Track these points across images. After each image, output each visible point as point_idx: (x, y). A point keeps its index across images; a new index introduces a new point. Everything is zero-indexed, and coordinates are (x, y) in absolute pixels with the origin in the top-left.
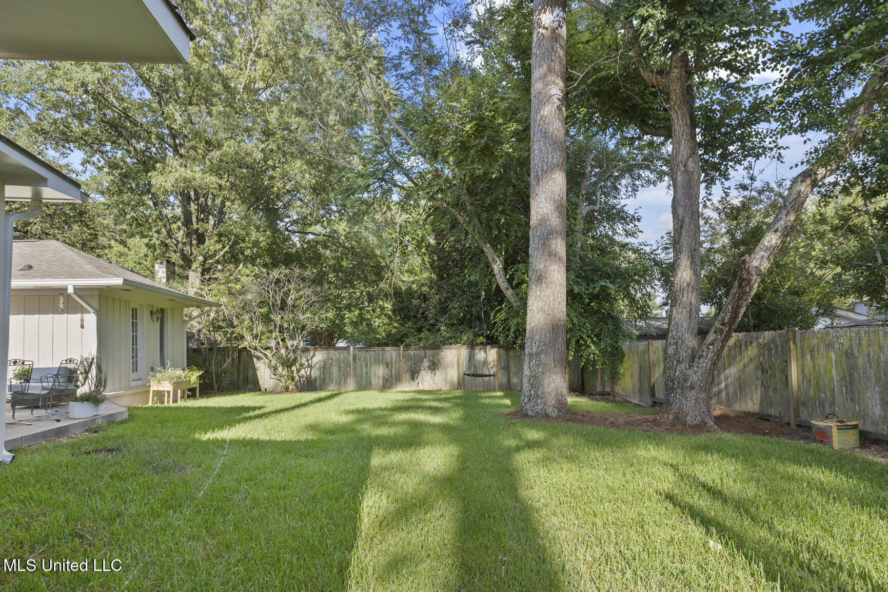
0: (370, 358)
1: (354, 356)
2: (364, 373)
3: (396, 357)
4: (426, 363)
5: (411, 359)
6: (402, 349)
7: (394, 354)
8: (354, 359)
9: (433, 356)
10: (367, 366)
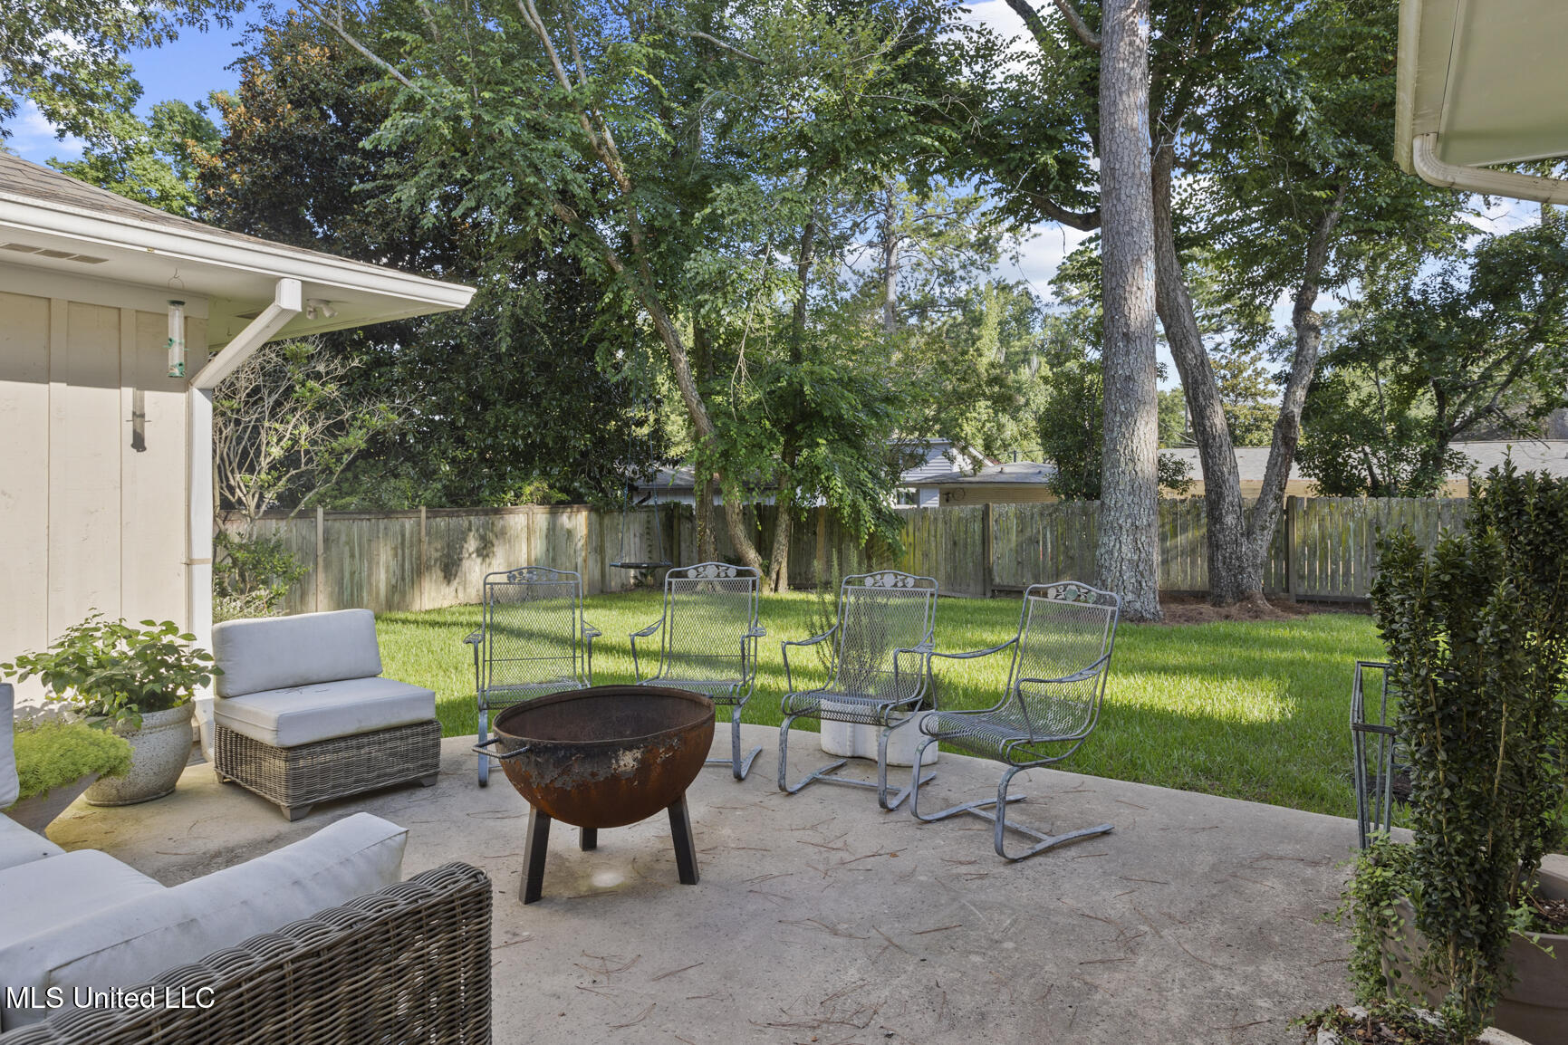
0: (360, 537)
1: (326, 531)
2: (347, 575)
3: (412, 533)
4: (472, 544)
5: (442, 537)
6: (423, 515)
7: (407, 526)
8: (326, 540)
9: (485, 526)
10: (352, 556)
